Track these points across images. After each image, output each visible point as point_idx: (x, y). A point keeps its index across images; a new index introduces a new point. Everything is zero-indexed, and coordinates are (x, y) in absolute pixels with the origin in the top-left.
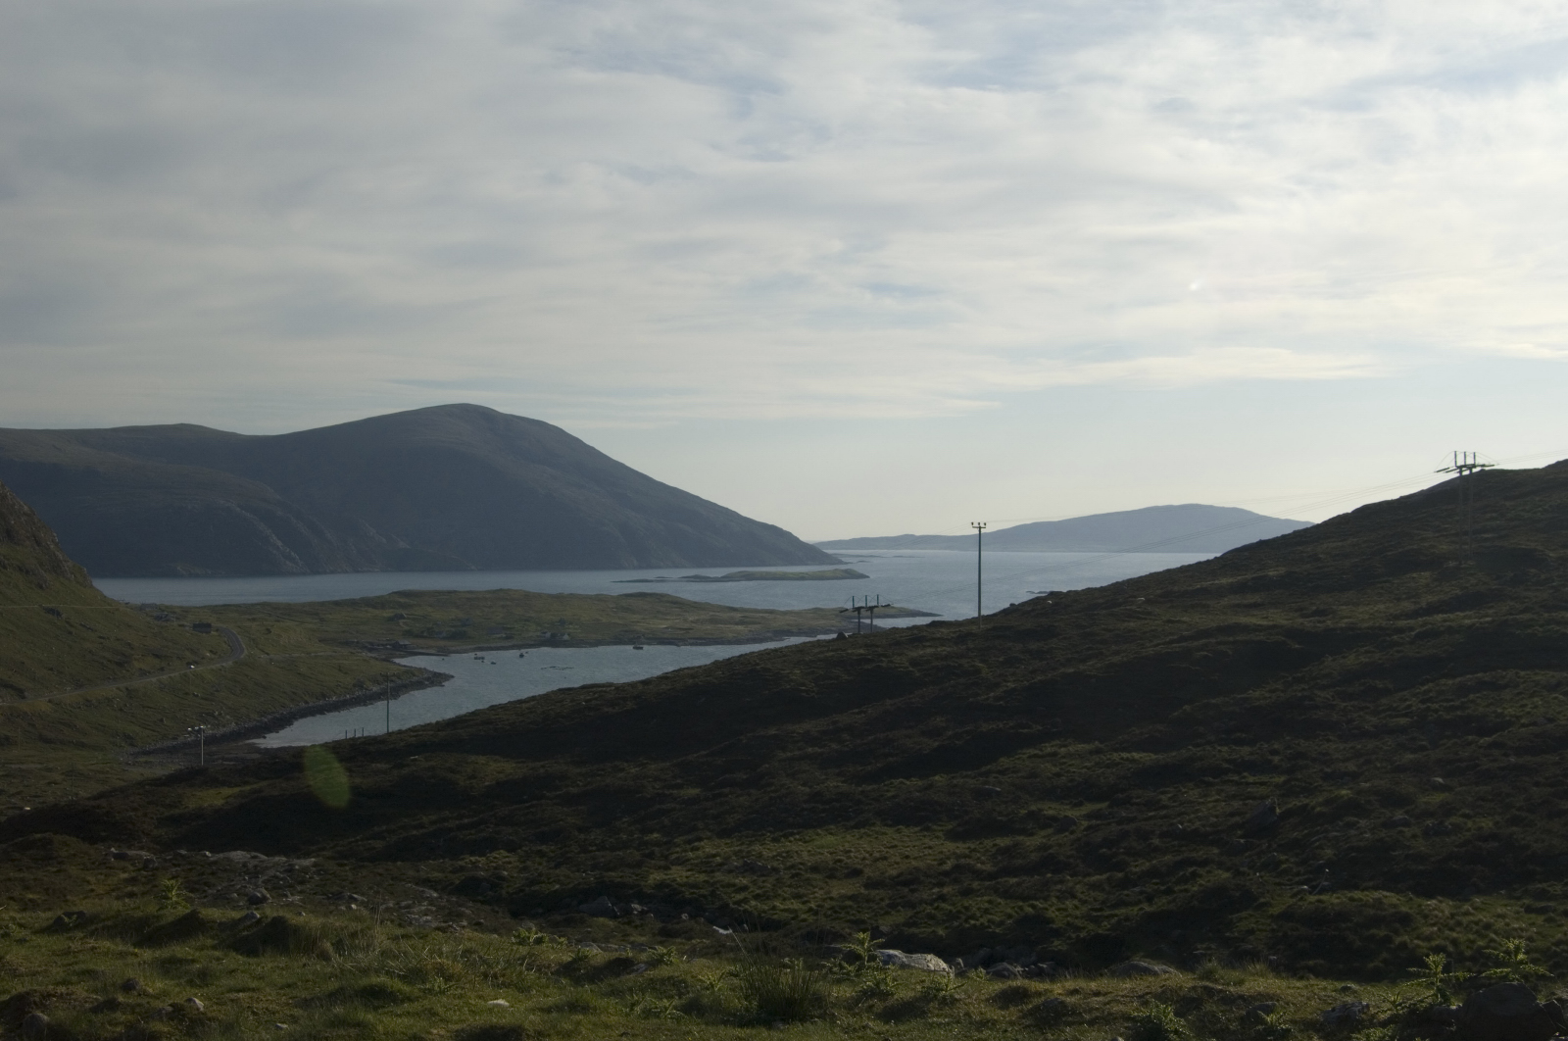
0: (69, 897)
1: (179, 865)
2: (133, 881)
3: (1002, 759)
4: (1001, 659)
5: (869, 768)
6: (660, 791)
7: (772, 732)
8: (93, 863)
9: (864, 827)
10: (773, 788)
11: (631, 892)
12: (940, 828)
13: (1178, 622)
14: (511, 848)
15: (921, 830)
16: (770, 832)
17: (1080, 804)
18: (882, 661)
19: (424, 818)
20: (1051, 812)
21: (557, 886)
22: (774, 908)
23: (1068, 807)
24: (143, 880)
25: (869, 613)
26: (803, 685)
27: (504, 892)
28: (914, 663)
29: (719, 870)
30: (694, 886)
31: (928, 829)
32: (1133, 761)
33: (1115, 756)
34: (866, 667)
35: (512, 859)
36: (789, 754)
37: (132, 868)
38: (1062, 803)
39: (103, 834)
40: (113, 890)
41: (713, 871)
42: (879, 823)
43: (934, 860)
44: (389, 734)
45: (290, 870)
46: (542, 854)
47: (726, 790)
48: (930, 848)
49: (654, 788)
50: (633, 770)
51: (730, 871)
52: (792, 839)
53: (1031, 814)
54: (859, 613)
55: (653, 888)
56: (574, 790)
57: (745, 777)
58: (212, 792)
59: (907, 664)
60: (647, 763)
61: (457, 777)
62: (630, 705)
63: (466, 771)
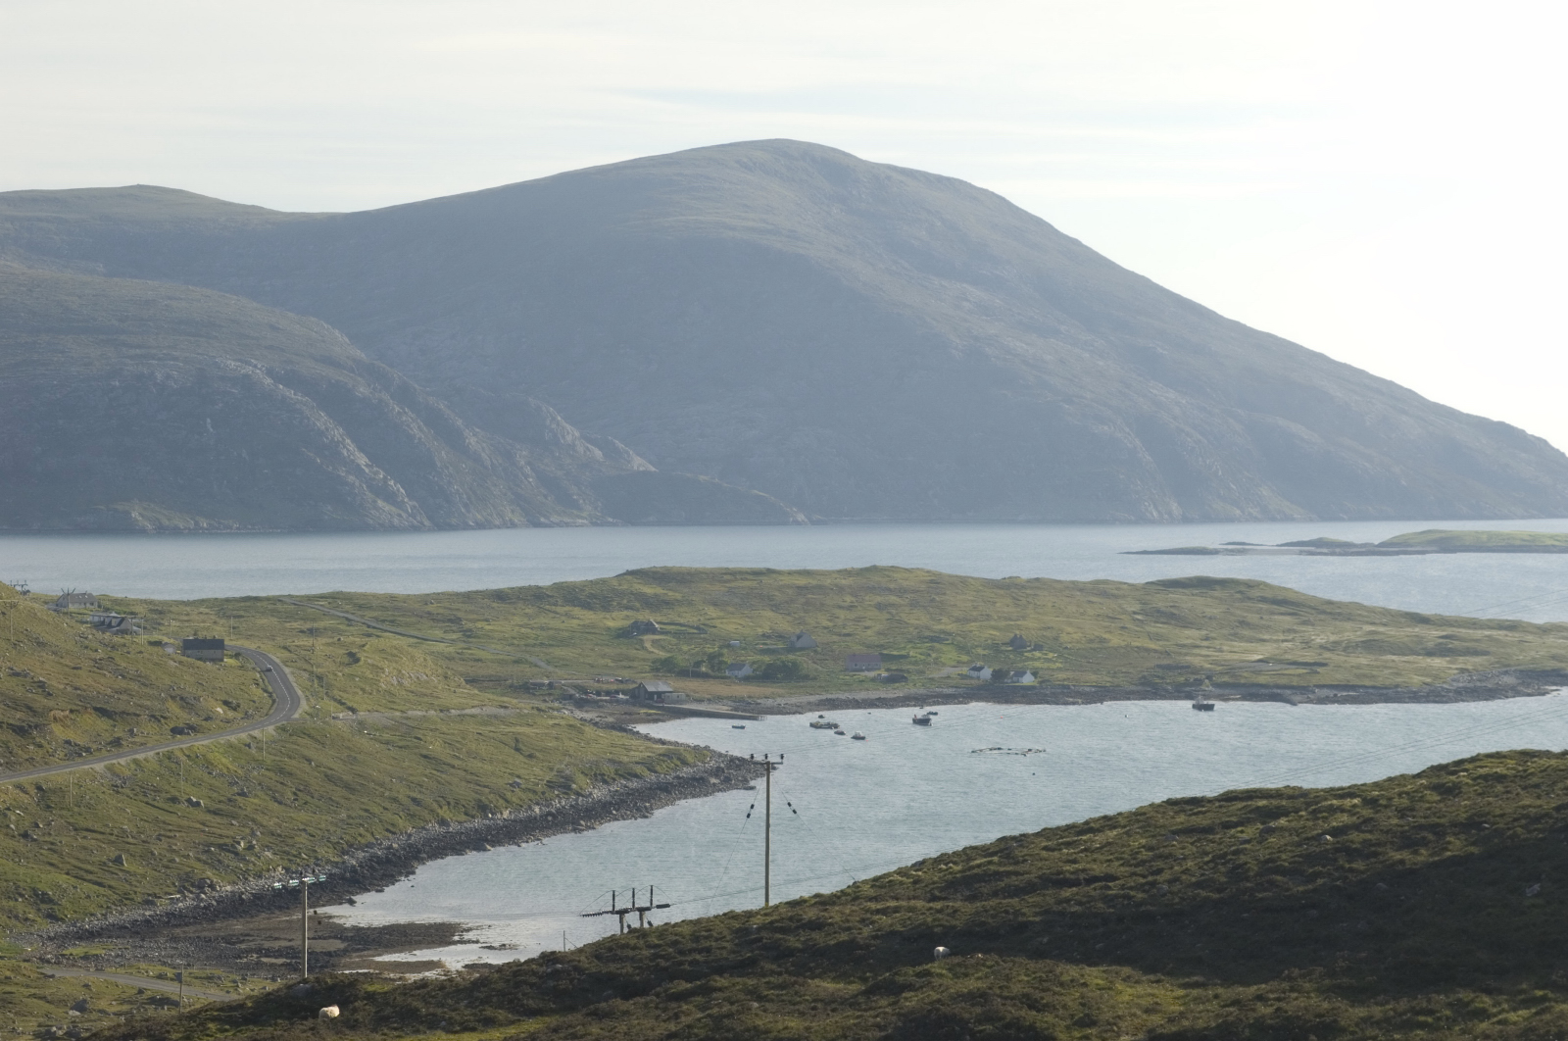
44: (767, 911)
60: (1544, 999)
61: (1049, 1018)
62: (1456, 845)
63: (1065, 1007)
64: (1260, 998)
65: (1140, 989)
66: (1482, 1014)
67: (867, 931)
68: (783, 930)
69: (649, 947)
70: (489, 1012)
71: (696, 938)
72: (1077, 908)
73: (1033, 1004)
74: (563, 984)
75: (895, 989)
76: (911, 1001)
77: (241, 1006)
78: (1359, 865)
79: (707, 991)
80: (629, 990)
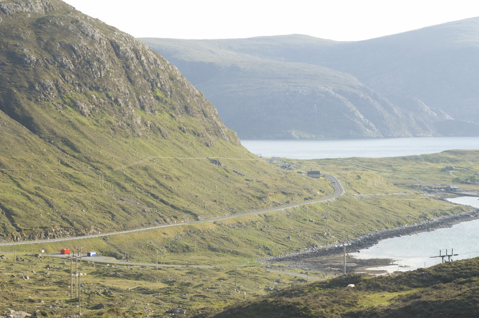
69: (452, 267)
70: (402, 286)
74: (425, 278)
77: (326, 282)
79: (470, 281)
80: (446, 281)
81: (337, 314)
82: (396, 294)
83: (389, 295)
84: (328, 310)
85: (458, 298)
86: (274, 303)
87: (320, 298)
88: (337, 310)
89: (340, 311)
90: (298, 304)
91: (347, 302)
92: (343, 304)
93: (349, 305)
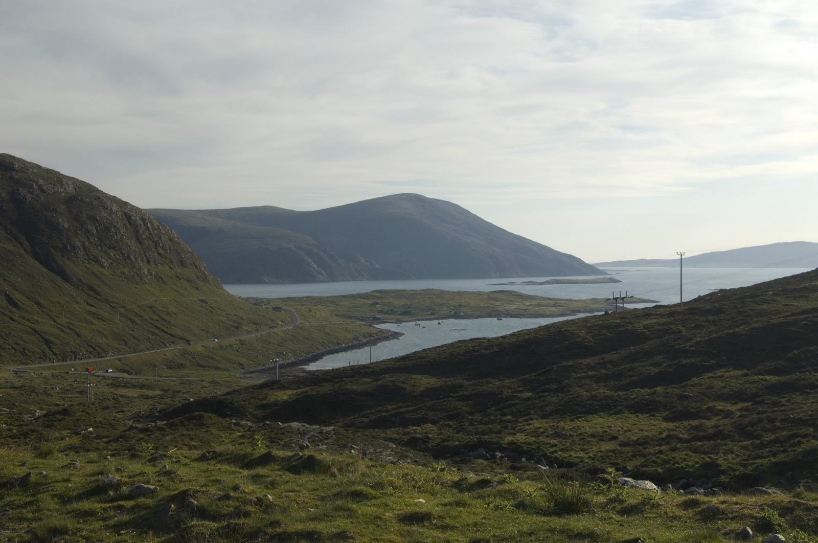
0: (212, 444)
1: (266, 429)
2: (243, 437)
3: (693, 379)
4: (693, 325)
5: (622, 383)
6: (511, 394)
7: (570, 363)
8: (224, 427)
9: (619, 414)
10: (570, 393)
11: (495, 446)
12: (660, 415)
13: (791, 305)
14: (434, 422)
15: (649, 416)
16: (569, 416)
17: (736, 403)
18: (628, 326)
19: (389, 407)
20: (720, 407)
21: (457, 443)
22: (571, 456)
23: (729, 405)
24: (248, 436)
25: (622, 301)
26: (587, 339)
27: (430, 445)
28: (646, 327)
29: (541, 436)
30: (529, 444)
31: (653, 415)
32: (766, 380)
33: (756, 378)
34: (620, 329)
35: (434, 429)
36: (579, 375)
37: (242, 430)
38: (726, 403)
39: (229, 413)
40: (233, 441)
41: (539, 436)
42: (627, 412)
43: (657, 432)
44: (371, 364)
45: (321, 432)
46: (449, 426)
47: (546, 394)
48: (654, 425)
49: (508, 392)
50: (496, 383)
51: (548, 436)
52: (580, 420)
53: (709, 408)
54: (616, 301)
55: (507, 445)
56: (466, 393)
57: (555, 387)
58: (282, 392)
59: (642, 328)
60: (504, 379)
61: (406, 385)
62: (495, 349)
63: (410, 383)
64: (450, 381)
65: (427, 380)
66: (491, 383)
67: (378, 369)
68: (361, 369)
69: (334, 372)
71: (343, 370)
72: (419, 363)
73: (403, 382)
75: (377, 380)
76: (379, 383)
77: (257, 386)
78: (475, 354)
79: (342, 381)
80: (327, 381)
81: (253, 405)
82: (295, 391)
83: (289, 392)
84: (246, 403)
85: (329, 392)
86: (211, 400)
87: (243, 395)
88: (253, 403)
89: (255, 404)
90: (226, 399)
91: (260, 397)
92: (258, 399)
93: (262, 400)
